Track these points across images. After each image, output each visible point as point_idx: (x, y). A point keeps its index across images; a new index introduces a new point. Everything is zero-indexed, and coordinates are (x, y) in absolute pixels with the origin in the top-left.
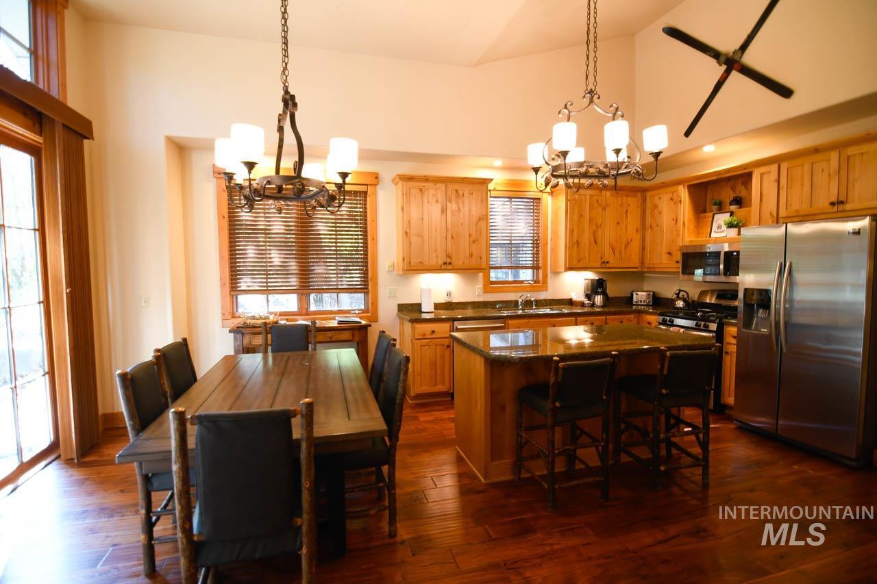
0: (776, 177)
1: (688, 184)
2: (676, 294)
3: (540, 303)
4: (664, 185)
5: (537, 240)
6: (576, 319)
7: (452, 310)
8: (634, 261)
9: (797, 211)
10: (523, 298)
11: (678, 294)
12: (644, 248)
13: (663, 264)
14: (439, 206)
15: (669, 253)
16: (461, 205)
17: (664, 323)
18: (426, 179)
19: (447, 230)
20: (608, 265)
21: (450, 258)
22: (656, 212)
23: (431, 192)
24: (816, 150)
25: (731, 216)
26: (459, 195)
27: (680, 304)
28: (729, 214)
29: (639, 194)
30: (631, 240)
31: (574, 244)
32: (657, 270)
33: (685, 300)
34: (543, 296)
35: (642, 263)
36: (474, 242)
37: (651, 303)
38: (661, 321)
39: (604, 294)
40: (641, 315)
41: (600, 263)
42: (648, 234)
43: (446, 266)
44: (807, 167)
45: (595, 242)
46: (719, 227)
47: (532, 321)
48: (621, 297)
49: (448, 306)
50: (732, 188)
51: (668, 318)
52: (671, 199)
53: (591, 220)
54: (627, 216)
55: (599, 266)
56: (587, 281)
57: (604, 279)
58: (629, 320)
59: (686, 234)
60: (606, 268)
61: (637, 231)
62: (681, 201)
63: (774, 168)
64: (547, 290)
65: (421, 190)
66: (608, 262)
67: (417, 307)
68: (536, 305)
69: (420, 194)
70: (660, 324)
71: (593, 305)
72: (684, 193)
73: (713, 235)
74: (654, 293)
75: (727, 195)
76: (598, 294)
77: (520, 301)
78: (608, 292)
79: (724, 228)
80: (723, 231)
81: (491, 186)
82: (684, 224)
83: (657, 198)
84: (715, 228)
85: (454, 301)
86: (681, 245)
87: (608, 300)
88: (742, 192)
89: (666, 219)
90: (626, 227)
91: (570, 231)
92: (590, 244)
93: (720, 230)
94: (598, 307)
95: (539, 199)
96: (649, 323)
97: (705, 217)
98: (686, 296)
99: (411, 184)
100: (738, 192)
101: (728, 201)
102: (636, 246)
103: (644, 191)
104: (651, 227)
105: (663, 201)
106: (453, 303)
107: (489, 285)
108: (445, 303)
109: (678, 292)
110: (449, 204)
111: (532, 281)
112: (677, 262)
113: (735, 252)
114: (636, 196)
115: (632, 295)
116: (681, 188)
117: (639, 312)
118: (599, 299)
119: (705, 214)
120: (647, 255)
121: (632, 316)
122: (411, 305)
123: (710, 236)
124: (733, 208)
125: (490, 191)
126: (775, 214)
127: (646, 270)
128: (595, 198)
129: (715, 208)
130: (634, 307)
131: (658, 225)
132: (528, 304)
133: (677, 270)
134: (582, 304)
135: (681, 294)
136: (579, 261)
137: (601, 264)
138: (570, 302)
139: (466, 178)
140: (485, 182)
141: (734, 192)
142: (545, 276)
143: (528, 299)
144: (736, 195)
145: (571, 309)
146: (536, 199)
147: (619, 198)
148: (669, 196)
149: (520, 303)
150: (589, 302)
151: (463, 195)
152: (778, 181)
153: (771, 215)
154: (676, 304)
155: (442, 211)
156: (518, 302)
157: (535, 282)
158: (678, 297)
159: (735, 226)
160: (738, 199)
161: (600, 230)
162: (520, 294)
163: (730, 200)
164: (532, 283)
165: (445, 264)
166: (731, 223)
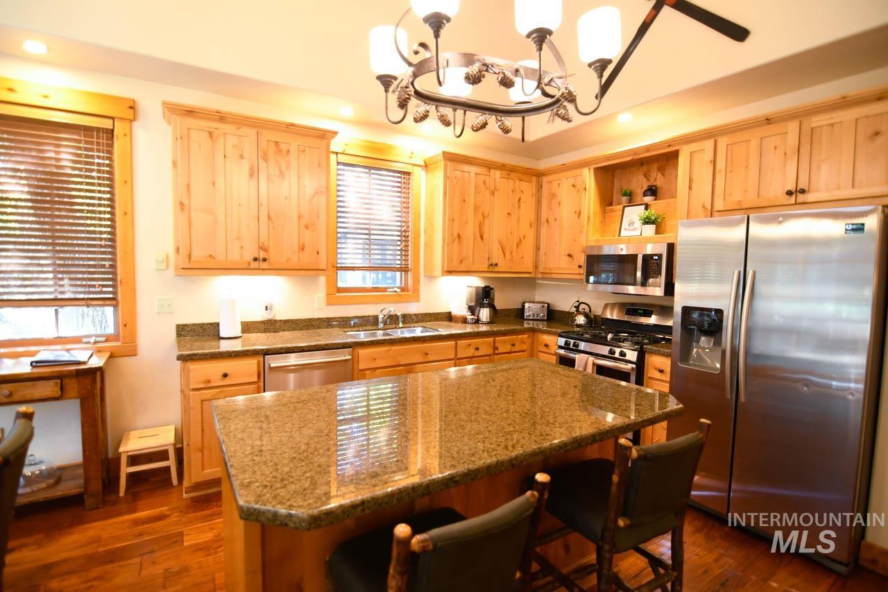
0: (710, 156)
1: (595, 166)
2: (575, 307)
3: (408, 319)
4: (565, 168)
5: (405, 231)
6: (456, 343)
7: (275, 332)
8: (527, 265)
9: (740, 202)
10: (385, 312)
11: (577, 307)
12: (538, 248)
13: (561, 268)
14: (246, 165)
15: (570, 255)
16: (284, 168)
17: (566, 348)
18: (222, 117)
19: (259, 205)
20: (496, 269)
21: (265, 251)
22: (554, 202)
23: (231, 140)
24: (768, 121)
25: (646, 209)
26: (280, 151)
27: (581, 320)
28: (643, 207)
29: (534, 179)
30: (524, 237)
31: (455, 238)
32: (554, 276)
33: (586, 315)
34: (413, 308)
35: (536, 267)
36: (307, 227)
37: (545, 318)
38: (563, 345)
39: (491, 306)
40: (536, 334)
41: (487, 265)
42: (544, 230)
43: (260, 263)
44: (754, 143)
45: (482, 237)
47: (395, 348)
48: (511, 309)
49: (270, 326)
50: (645, 175)
51: (572, 341)
52: (574, 186)
53: (476, 208)
54: (519, 206)
55: (486, 270)
56: (471, 289)
57: (492, 286)
58: (523, 342)
59: (591, 231)
60: (495, 272)
61: (531, 226)
62: (585, 189)
63: (709, 144)
64: (419, 301)
65: (211, 134)
66: (496, 265)
67: (211, 331)
68: (404, 322)
69: (209, 140)
70: (560, 347)
71: (477, 321)
72: (588, 178)
73: (623, 233)
74: (548, 304)
75: (639, 183)
76: (484, 307)
77: (381, 317)
78: (496, 303)
79: (638, 224)
80: (635, 229)
81: (335, 145)
82: (589, 218)
83: (555, 184)
84: (625, 225)
85: (279, 317)
86: (585, 245)
87: (496, 315)
88: (659, 181)
89: (565, 212)
90: (519, 220)
91: (450, 221)
92: (475, 239)
93: (631, 228)
94: (484, 324)
95: (409, 174)
96: (546, 346)
97: (612, 211)
98: (587, 310)
99: (190, 122)
100: (652, 179)
101: (640, 191)
102: (529, 244)
103: (539, 174)
104: (547, 222)
105: (562, 187)
106: (276, 321)
107: (336, 293)
108: (263, 322)
109: (577, 304)
110: (262, 164)
111: (398, 288)
112: (580, 267)
113: (655, 255)
114: (530, 182)
115: (523, 306)
116: (585, 171)
117: (533, 331)
118: (485, 314)
119: (611, 207)
120: (542, 257)
121: (526, 336)
122: (202, 325)
123: (619, 235)
124: (648, 199)
125: (337, 153)
126: (709, 207)
127: (540, 276)
128: (482, 178)
129: (624, 199)
130: (525, 322)
131: (556, 220)
132: (393, 320)
133: (578, 277)
134: (464, 321)
135: (582, 306)
136: (461, 261)
137: (489, 267)
138: (449, 317)
139: (292, 125)
140: (325, 136)
141: (648, 180)
142: (417, 282)
143: (392, 313)
144: (650, 184)
145: (450, 327)
146: (404, 173)
147: (511, 181)
148: (571, 181)
149: (380, 320)
150: (472, 317)
151: (288, 151)
152: (714, 162)
153: (703, 207)
154: (575, 320)
155: (251, 175)
156: (378, 318)
157: (403, 290)
158: (578, 311)
159: (653, 223)
160: (653, 188)
161: (487, 221)
162: (381, 307)
163: (643, 190)
164: (398, 290)
165: (255, 259)
166: (647, 218)
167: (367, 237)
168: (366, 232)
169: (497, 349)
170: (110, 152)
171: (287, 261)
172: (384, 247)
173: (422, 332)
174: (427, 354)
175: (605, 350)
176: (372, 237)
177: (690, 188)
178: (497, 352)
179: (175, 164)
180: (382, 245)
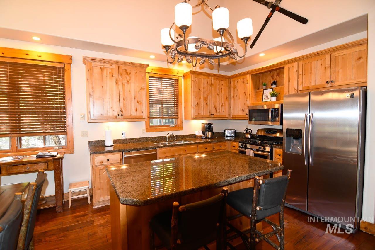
0: (296, 69)
1: (251, 74)
2: (246, 131)
3: (178, 137)
4: (239, 75)
5: (176, 102)
6: (198, 146)
7: (126, 144)
8: (226, 114)
10: (169, 135)
11: (247, 131)
12: (230, 107)
13: (240, 115)
14: (114, 79)
15: (243, 110)
16: (129, 80)
17: (242, 147)
18: (105, 61)
19: (119, 94)
21: (122, 112)
22: (236, 90)
23: (108, 70)
24: (318, 54)
25: (272, 90)
26: (127, 73)
27: (248, 136)
30: (224, 103)
31: (196, 105)
32: (237, 118)
33: (250, 134)
34: (180, 133)
35: (229, 114)
36: (138, 102)
37: (234, 136)
38: (240, 146)
39: (212, 131)
41: (209, 115)
42: (232, 100)
43: (120, 117)
44: (313, 63)
45: (207, 104)
46: (267, 96)
48: (220, 133)
49: (124, 141)
50: (272, 77)
51: (244, 144)
52: (243, 82)
53: (204, 92)
54: (222, 91)
55: (209, 117)
56: (203, 125)
57: (211, 123)
58: (225, 146)
59: (251, 100)
60: (212, 118)
61: (227, 99)
62: (248, 83)
63: (296, 64)
64: (182, 130)
65: (101, 68)
66: (213, 115)
67: (102, 143)
68: (177, 139)
70: (240, 147)
71: (206, 138)
72: (249, 78)
73: (264, 100)
74: (235, 130)
75: (270, 80)
76: (208, 132)
78: (213, 130)
79: (269, 97)
80: (268, 99)
81: (148, 70)
82: (250, 95)
83: (236, 82)
84: (264, 97)
85: (127, 138)
86: (248, 106)
87: (213, 135)
88: (277, 79)
89: (240, 93)
90: (221, 96)
91: (194, 98)
92: (204, 105)
93: (267, 98)
94: (209, 138)
95: (177, 80)
96: (234, 147)
97: (259, 92)
98: (251, 132)
99: (94, 63)
100: (275, 78)
102: (226, 106)
103: (229, 78)
104: (233, 97)
105: (239, 83)
107: (150, 128)
108: (121, 140)
109: (246, 130)
110: (121, 78)
112: (247, 114)
113: (276, 109)
114: (226, 81)
115: (225, 131)
116: (248, 76)
117: (229, 141)
118: (209, 134)
119: (259, 90)
120: (232, 111)
121: (225, 143)
122: (98, 141)
123: (262, 101)
124: (273, 86)
125: (149, 73)
128: (206, 80)
129: (264, 87)
130: (226, 137)
131: (237, 96)
132: (172, 138)
134: (201, 137)
135: (249, 131)
136: (199, 114)
138: (194, 136)
139: (131, 63)
140: (144, 66)
141: (273, 79)
142: (181, 122)
143: (172, 135)
144: (274, 80)
145: (195, 140)
146: (175, 79)
147: (218, 81)
148: (242, 80)
149: (167, 138)
150: (204, 136)
151: (130, 73)
152: (298, 71)
153: (294, 89)
154: (246, 136)
155: (116, 83)
156: (166, 137)
157: (176, 126)
158: (247, 132)
159: (275, 96)
160: (275, 82)
161: (209, 97)
162: (167, 132)
163: (271, 83)
164: (174, 126)
165: (119, 115)
166: (273, 94)
167: (161, 105)
168: (161, 103)
169: (214, 148)
170: (63, 76)
171: (130, 115)
172: (168, 109)
173: (184, 142)
174: (186, 151)
175: (257, 147)
176: (163, 105)
177: (289, 82)
178: (214, 149)
179: (87, 80)
180: (168, 108)
